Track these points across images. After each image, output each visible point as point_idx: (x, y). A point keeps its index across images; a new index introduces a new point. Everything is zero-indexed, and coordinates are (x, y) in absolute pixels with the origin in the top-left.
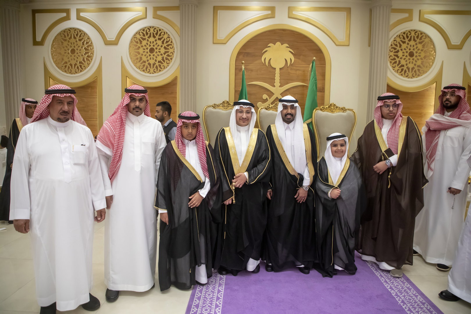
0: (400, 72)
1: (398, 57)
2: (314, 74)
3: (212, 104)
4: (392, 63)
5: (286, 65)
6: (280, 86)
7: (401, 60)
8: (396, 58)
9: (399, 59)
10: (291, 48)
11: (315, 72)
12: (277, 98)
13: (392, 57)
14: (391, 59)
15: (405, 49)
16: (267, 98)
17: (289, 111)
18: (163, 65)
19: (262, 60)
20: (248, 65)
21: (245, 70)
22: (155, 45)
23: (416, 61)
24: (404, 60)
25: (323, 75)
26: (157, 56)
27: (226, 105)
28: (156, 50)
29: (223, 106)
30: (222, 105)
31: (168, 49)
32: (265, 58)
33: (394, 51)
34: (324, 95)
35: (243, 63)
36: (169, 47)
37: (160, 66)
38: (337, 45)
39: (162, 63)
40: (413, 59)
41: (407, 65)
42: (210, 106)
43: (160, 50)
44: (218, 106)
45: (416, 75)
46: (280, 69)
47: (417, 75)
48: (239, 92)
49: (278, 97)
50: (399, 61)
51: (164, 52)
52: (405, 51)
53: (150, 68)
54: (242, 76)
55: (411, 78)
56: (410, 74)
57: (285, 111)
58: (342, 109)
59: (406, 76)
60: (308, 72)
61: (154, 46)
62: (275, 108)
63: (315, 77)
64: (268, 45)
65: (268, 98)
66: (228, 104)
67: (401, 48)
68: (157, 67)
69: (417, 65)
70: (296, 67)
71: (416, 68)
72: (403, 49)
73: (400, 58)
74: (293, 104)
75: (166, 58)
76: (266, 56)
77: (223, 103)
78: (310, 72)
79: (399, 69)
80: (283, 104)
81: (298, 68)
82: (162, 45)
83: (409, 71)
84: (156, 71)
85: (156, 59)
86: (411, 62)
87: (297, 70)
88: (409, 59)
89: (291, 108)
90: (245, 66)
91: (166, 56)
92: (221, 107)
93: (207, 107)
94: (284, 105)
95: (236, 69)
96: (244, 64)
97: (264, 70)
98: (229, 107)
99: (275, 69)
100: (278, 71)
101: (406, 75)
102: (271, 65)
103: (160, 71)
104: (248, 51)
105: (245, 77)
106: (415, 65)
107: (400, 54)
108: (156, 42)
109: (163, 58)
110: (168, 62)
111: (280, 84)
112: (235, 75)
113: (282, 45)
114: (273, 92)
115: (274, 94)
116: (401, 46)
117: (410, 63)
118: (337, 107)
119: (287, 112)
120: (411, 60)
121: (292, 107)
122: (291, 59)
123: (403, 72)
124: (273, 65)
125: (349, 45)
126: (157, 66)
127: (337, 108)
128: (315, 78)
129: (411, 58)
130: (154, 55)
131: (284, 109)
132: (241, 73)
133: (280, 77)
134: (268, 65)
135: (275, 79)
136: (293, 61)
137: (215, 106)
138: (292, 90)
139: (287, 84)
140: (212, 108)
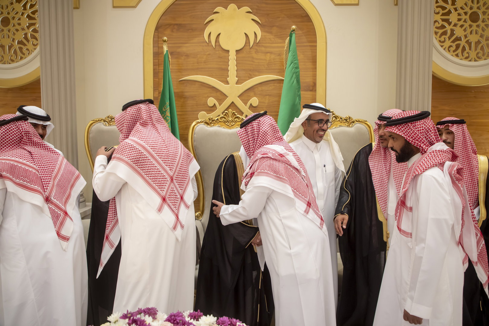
0: (454, 51)
1: (450, 24)
2: (294, 56)
3: (105, 116)
4: (439, 34)
5: (248, 44)
6: (237, 83)
7: (454, 28)
8: (446, 24)
9: (451, 27)
10: (254, 15)
11: (295, 51)
12: (233, 102)
13: (439, 24)
14: (437, 28)
15: (462, 8)
16: (215, 104)
18: (26, 47)
19: (204, 37)
20: (179, 47)
22: (10, 12)
23: (483, 30)
24: (460, 28)
25: (314, 61)
26: (15, 32)
28: (12, 22)
31: (34, 19)
32: (210, 33)
33: (442, 12)
34: (316, 95)
35: (165, 41)
36: (36, 16)
37: (21, 49)
38: (336, 5)
39: (25, 45)
40: (478, 26)
41: (466, 36)
42: (100, 121)
43: (19, 22)
45: (483, 55)
46: (237, 51)
47: (486, 55)
49: (235, 102)
50: (452, 31)
51: (28, 25)
52: (461, 11)
53: (4, 53)
55: (475, 61)
56: (473, 54)
58: (347, 120)
59: (464, 57)
61: (8, 13)
62: (225, 122)
64: (214, 11)
65: (217, 104)
67: (455, 7)
68: (15, 52)
69: (485, 38)
70: (265, 47)
71: (484, 42)
72: (459, 9)
73: (453, 24)
75: (31, 35)
76: (212, 29)
79: (452, 44)
81: (268, 50)
82: (24, 11)
83: (470, 49)
84: (14, 59)
85: (14, 37)
86: (474, 32)
87: (267, 53)
88: (471, 26)
91: (32, 31)
93: (92, 122)
97: (209, 55)
99: (228, 51)
100: (232, 56)
101: (466, 55)
102: (220, 46)
103: (21, 58)
104: (180, 21)
106: (482, 36)
107: (453, 18)
108: (12, 6)
109: (26, 34)
110: (35, 42)
111: (237, 78)
112: (156, 65)
113: (239, 9)
114: (224, 92)
115: (228, 97)
116: (455, 3)
117: (471, 33)
118: (336, 117)
120: (474, 28)
122: (255, 33)
123: (460, 50)
124: (224, 44)
125: (358, 5)
126: (15, 50)
128: (295, 63)
129: (475, 25)
130: (9, 31)
132: (163, 58)
133: (236, 66)
134: (215, 45)
135: (229, 71)
136: (259, 38)
137: (110, 120)
138: (260, 88)
139: (250, 77)
140: (105, 124)
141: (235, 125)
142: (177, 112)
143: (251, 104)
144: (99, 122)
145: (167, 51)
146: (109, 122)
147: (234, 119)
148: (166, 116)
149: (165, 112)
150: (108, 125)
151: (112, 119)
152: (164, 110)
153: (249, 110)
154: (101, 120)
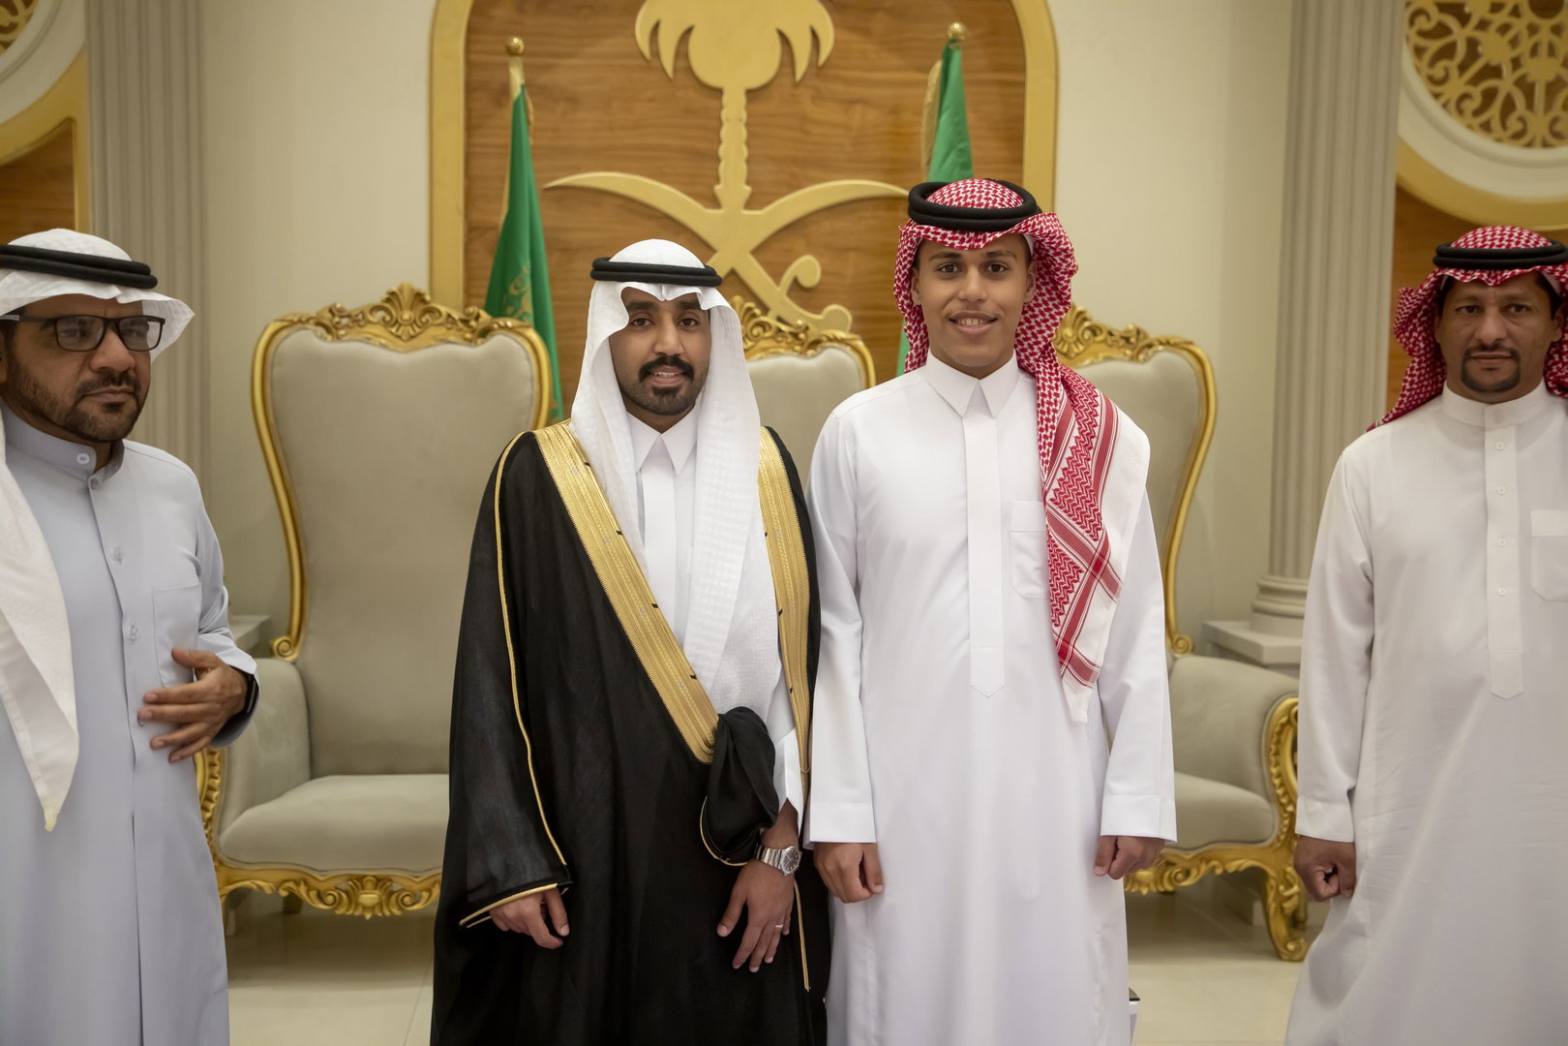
2: (957, 124)
3: (313, 307)
4: (1428, 56)
5: (788, 70)
6: (750, 204)
9: (1469, 30)
11: (959, 112)
12: (733, 272)
14: (1423, 33)
17: (671, 339)
19: (633, 35)
20: (547, 68)
21: (532, 94)
27: (406, 315)
29: (385, 324)
30: (381, 314)
32: (656, 27)
35: (512, 52)
42: (301, 322)
44: (357, 320)
46: (752, 94)
48: (493, 237)
49: (739, 271)
54: (509, 133)
57: (641, 346)
58: (1127, 340)
60: (919, 113)
63: (961, 146)
66: (422, 307)
70: (848, 82)
74: (695, 293)
76: (664, 12)
77: (388, 300)
78: (929, 113)
80: (626, 293)
81: (861, 91)
87: (853, 102)
89: (677, 324)
90: (527, 69)
92: (378, 330)
93: (279, 324)
94: (629, 301)
95: (470, 89)
96: (518, 58)
97: (651, 100)
98: (425, 326)
99: (718, 92)
100: (734, 111)
102: (690, 70)
105: (528, 141)
111: (748, 189)
112: (470, 128)
114: (707, 238)
115: (714, 251)
117: (1533, 50)
118: (1094, 330)
119: (659, 348)
121: (689, 315)
122: (814, 35)
124: (706, 66)
127: (1094, 334)
128: (961, 150)
131: (631, 324)
132: (507, 114)
133: (748, 144)
134: (675, 69)
135: (718, 160)
136: (826, 48)
137: (337, 319)
138: (826, 225)
139: (794, 186)
140: (319, 334)
141: (754, 349)
142: (554, 299)
143: (796, 281)
144: (299, 326)
145: (523, 87)
146: (337, 329)
147: (751, 330)
148: (520, 313)
149: (519, 298)
150: (329, 337)
151: (341, 317)
152: (512, 291)
153: (788, 300)
154: (308, 321)
